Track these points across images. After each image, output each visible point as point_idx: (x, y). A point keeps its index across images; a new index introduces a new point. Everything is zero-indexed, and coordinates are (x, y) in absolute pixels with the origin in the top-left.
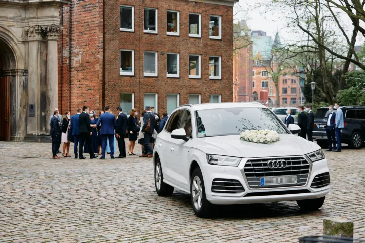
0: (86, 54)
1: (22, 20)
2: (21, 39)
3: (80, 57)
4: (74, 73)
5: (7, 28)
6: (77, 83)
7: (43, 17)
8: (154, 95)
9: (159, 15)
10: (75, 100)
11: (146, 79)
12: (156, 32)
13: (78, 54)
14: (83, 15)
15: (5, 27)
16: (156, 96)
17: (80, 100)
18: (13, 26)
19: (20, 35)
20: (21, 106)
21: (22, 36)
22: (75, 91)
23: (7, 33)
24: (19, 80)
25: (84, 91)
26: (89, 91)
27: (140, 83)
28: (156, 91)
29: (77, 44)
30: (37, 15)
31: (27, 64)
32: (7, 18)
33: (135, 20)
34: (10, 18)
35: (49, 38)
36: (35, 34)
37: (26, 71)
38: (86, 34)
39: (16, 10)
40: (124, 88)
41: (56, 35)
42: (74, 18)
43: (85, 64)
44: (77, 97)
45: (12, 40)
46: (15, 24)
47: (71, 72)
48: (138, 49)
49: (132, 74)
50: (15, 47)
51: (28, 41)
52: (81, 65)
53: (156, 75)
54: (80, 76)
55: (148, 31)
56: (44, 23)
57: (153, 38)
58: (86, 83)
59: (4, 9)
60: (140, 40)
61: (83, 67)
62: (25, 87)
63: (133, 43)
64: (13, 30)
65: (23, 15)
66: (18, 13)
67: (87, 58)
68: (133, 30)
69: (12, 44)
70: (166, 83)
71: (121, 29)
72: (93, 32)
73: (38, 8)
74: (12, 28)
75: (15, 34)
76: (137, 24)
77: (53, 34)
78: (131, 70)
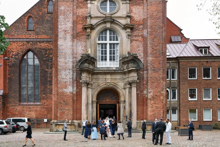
0: (155, 92)
1: (123, 79)
2: (123, 88)
3: (152, 93)
4: (149, 101)
5: (116, 83)
6: (151, 106)
7: (130, 77)
8: (210, 110)
9: (212, 70)
10: (149, 113)
11: (204, 102)
12: (211, 78)
13: (151, 92)
14: (153, 74)
15: (115, 83)
16: (211, 110)
17: (152, 113)
18: (119, 82)
19: (123, 86)
20: (123, 116)
21: (124, 86)
22: (149, 109)
23: (116, 85)
24: (122, 105)
25: (154, 109)
26: (157, 109)
27: (201, 104)
28: (211, 107)
29: (150, 88)
30: (128, 76)
31: (125, 98)
32: (116, 79)
33: (197, 74)
34: (118, 79)
35: (132, 86)
36: (128, 85)
37: (125, 101)
38: (155, 83)
39: (121, 75)
40: (191, 107)
41: (135, 84)
42: (149, 76)
43: (155, 97)
44: (151, 112)
45: (119, 88)
46: (120, 81)
47: (147, 100)
48: (199, 88)
49: (196, 99)
50: (120, 91)
51: (126, 88)
52: (153, 97)
53: (211, 99)
54: (152, 102)
55: (206, 78)
56: (130, 80)
57: (209, 81)
58: (156, 105)
59: (115, 75)
60: (200, 83)
61: (153, 98)
62: (125, 108)
63: (196, 85)
64: (119, 84)
65: (124, 77)
66: (122, 77)
67: (156, 94)
68: (196, 79)
69: (118, 90)
70: (217, 103)
71: (189, 79)
72: (159, 81)
73: (129, 73)
74: (119, 83)
75: (120, 86)
76: (198, 75)
77: (134, 84)
78: (196, 97)
